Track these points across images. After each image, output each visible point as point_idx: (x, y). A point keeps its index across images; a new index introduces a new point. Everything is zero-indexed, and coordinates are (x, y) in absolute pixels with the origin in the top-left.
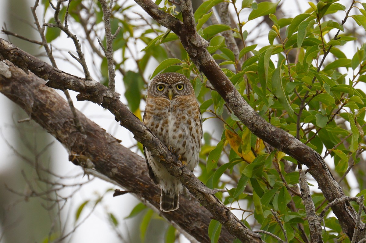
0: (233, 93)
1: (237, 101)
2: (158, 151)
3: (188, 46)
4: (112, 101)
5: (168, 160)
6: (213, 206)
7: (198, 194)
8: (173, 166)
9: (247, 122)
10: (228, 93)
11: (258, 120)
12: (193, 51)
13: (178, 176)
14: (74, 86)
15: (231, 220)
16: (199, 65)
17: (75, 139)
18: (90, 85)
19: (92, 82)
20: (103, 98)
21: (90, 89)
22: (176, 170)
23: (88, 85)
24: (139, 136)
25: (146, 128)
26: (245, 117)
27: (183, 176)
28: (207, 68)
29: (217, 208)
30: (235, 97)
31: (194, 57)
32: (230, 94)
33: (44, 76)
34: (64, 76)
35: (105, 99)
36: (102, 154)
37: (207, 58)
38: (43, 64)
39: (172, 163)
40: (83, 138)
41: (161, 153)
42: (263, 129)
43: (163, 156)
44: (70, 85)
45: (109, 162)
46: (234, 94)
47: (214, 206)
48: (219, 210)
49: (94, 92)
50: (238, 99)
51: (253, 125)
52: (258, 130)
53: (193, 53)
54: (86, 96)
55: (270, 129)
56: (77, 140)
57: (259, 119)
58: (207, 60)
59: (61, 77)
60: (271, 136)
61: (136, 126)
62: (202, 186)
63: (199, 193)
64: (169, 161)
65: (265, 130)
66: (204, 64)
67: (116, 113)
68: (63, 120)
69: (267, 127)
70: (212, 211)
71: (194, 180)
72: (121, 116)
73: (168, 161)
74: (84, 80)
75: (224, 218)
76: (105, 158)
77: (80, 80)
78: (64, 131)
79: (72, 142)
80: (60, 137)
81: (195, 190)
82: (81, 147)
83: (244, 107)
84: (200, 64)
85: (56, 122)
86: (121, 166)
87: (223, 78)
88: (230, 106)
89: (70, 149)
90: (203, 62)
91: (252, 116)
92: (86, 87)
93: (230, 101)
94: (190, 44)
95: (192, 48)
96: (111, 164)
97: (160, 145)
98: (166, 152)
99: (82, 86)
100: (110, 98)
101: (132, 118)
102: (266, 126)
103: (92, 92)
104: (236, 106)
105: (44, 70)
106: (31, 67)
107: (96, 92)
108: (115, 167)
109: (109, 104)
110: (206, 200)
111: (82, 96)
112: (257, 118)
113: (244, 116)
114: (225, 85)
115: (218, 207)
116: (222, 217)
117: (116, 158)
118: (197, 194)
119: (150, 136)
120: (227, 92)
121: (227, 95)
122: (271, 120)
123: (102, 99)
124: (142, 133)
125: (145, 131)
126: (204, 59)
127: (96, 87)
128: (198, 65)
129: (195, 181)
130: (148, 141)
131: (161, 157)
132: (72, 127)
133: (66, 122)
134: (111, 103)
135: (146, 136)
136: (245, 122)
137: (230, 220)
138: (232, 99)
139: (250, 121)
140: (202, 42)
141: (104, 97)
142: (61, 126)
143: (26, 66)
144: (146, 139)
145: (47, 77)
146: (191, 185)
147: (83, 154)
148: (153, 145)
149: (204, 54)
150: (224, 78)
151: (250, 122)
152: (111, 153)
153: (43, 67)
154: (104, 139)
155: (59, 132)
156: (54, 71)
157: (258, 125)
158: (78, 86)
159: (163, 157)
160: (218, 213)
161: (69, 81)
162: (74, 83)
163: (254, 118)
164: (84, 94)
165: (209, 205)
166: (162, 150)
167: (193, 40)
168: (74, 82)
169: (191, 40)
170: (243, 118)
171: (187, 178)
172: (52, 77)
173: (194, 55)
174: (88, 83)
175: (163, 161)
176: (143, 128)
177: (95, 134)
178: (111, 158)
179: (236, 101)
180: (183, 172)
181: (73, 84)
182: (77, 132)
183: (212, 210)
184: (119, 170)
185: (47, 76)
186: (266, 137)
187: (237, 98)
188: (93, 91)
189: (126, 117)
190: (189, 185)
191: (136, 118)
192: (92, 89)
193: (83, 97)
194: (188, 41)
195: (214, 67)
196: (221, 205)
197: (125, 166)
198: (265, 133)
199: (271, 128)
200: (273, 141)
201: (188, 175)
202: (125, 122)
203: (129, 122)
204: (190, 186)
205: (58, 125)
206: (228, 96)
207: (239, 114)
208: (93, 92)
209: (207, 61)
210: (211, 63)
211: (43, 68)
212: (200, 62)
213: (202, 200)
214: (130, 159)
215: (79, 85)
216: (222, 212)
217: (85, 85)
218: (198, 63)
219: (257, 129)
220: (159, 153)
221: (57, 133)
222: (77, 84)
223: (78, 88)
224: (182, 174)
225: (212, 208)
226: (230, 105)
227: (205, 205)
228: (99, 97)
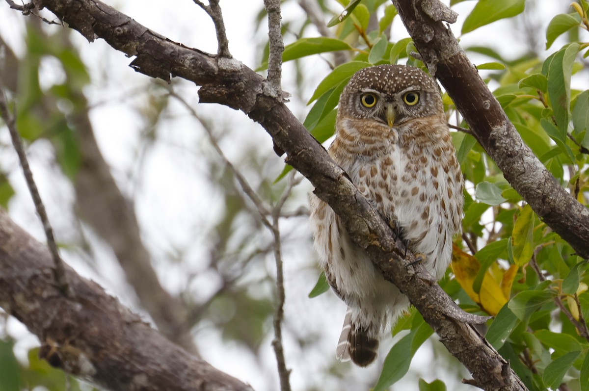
0: (505, 127)
1: (512, 144)
2: (366, 222)
3: (414, 19)
4: (275, 105)
5: (385, 243)
6: (476, 351)
7: (446, 324)
8: (396, 258)
9: (533, 192)
10: (494, 127)
11: (555, 190)
12: (426, 29)
13: (404, 282)
14: (194, 68)
15: (513, 386)
16: (435, 62)
17: (55, 312)
18: (229, 68)
19: (232, 61)
20: (255, 98)
21: (228, 76)
22: (400, 267)
23: (224, 68)
24: (327, 188)
25: (342, 171)
26: (528, 181)
27: (414, 282)
28: (451, 68)
29: (484, 358)
30: (508, 136)
31: (427, 42)
32: (499, 130)
33: (128, 45)
34: (172, 48)
35: (261, 99)
36: (113, 345)
37: (452, 48)
38: (125, 20)
39: (394, 252)
40: (72, 310)
41: (371, 227)
42: (564, 209)
43: (376, 233)
44: (184, 66)
45: (127, 362)
46: (508, 130)
47: (478, 354)
48: (488, 362)
49: (237, 82)
50: (514, 142)
51: (544, 198)
52: (555, 212)
53: (425, 33)
54: (219, 93)
55: (580, 212)
56: (60, 313)
57: (557, 189)
58: (452, 51)
59: (164, 48)
60: (581, 226)
61: (322, 165)
62: (453, 307)
63: (448, 323)
64: (388, 247)
65: (569, 211)
66: (446, 60)
67: (282, 132)
68: (29, 272)
69: (574, 206)
70: (473, 363)
71: (438, 292)
72: (291, 141)
73: (386, 247)
74: (214, 57)
75: (497, 381)
76: (120, 353)
77: (205, 57)
78: (29, 293)
79: (47, 317)
80: (19, 308)
81: (439, 315)
82: (68, 329)
83: (526, 159)
84: (438, 61)
85: (14, 275)
86: (156, 371)
87: (485, 93)
88: (496, 156)
89: (41, 334)
90: (444, 56)
91: (543, 181)
92: (221, 71)
93: (498, 144)
94: (419, 14)
95: (422, 24)
96: (133, 366)
97: (370, 210)
98: (381, 227)
99: (213, 69)
100: (270, 97)
101: (314, 147)
102: (571, 205)
103: (233, 84)
104: (511, 156)
105: (129, 32)
106: (101, 24)
107: (242, 84)
108: (140, 372)
109: (269, 112)
110: (462, 338)
111: (209, 91)
112: (554, 186)
113: (525, 180)
114: (488, 108)
115: (486, 356)
116: (494, 377)
117: (144, 354)
118: (443, 325)
119: (351, 189)
120: (493, 125)
121: (491, 130)
122: (579, 194)
123: (252, 100)
124: (333, 180)
125: (339, 178)
126: (447, 48)
127: (242, 73)
128: (432, 62)
129: (440, 295)
130: (346, 201)
131: (372, 238)
132: (49, 287)
133: (35, 277)
134: (272, 109)
135: (342, 187)
136: (526, 194)
137: (510, 385)
138: (502, 141)
139: (539, 191)
140: (444, 11)
141: (258, 95)
142: (23, 283)
143: (89, 23)
144: (341, 194)
145: (135, 47)
146: (430, 304)
147: (72, 343)
148: (356, 209)
149: (447, 38)
150: (487, 94)
151: (538, 193)
152: (132, 343)
153: (127, 26)
154: (117, 314)
155: (19, 298)
156: (149, 35)
157: (554, 201)
158: (203, 70)
159: (375, 237)
160: (485, 367)
161: (183, 58)
162: (193, 63)
163: (546, 185)
164: (215, 87)
165: (468, 349)
166: (375, 221)
167: (426, 5)
168: (195, 59)
169: (422, 5)
170: (525, 184)
171: (424, 286)
172: (145, 47)
173: (427, 39)
174: (223, 63)
175: (375, 246)
176: (336, 170)
177: (98, 302)
178: (133, 354)
179: (511, 146)
180: (416, 273)
181: (193, 65)
182: (57, 297)
183: (473, 360)
184: (150, 379)
185: (134, 45)
186: (570, 228)
187: (513, 140)
188: (235, 81)
189: (302, 144)
190: (426, 304)
191: (322, 149)
192: (233, 76)
193: (212, 95)
194: (415, 8)
195: (466, 68)
196: (493, 352)
197: (164, 371)
198: (568, 219)
199: (580, 209)
200: (585, 238)
201: (427, 281)
202: (299, 154)
203: (307, 155)
204: (428, 306)
205: (18, 282)
206: (494, 134)
207: (516, 175)
208: (235, 84)
209: (452, 55)
210: (461, 59)
211: (126, 28)
212: (439, 56)
213: (452, 338)
214: (173, 356)
215: (205, 67)
216: (493, 367)
217: (218, 66)
218: (434, 57)
219: (553, 209)
220: (369, 227)
221: (13, 301)
222: (201, 64)
223: (202, 73)
224: (414, 277)
225: (473, 357)
226: (498, 153)
227: (458, 350)
228: (247, 96)
